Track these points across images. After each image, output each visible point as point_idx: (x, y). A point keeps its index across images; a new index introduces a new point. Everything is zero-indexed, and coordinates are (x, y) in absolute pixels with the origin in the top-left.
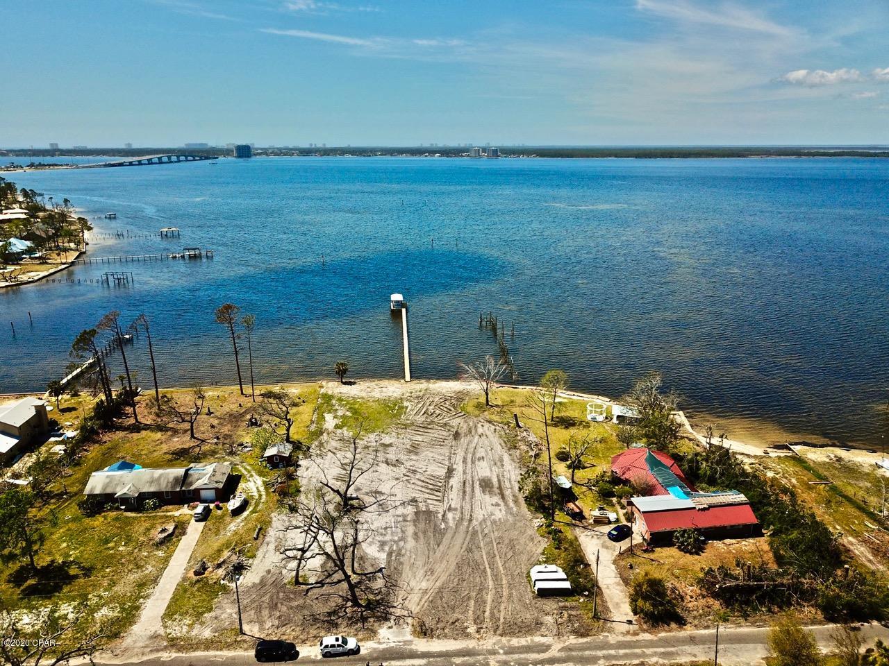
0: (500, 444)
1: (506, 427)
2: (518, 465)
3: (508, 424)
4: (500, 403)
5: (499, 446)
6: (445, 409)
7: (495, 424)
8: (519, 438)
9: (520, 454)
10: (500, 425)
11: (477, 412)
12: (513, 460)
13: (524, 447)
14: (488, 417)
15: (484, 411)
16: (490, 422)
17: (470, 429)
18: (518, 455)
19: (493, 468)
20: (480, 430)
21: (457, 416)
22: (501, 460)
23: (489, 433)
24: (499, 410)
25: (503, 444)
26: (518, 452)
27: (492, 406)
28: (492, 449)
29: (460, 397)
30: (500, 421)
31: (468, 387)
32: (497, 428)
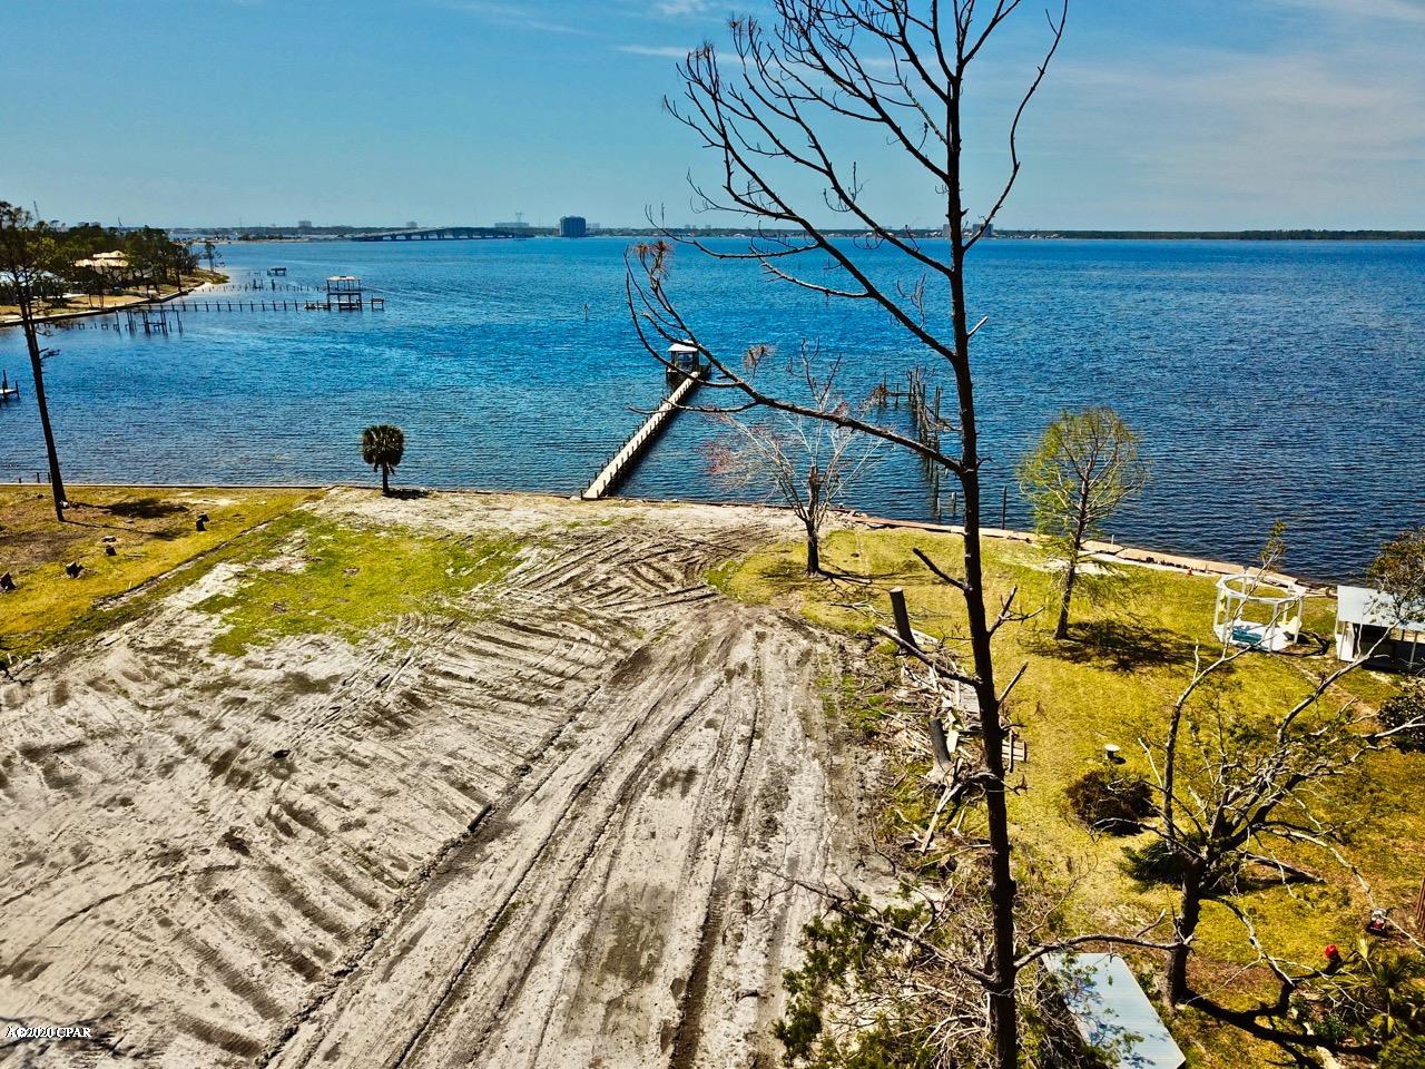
0: (804, 717)
1: (857, 649)
2: (852, 833)
3: (869, 638)
4: (863, 568)
5: (796, 723)
6: (651, 575)
7: (817, 632)
8: (902, 693)
9: (886, 774)
10: (834, 638)
11: (766, 591)
12: (836, 800)
13: (913, 740)
14: (796, 609)
15: (795, 588)
16: (797, 625)
17: (703, 644)
18: (871, 776)
19: (712, 844)
20: (742, 652)
21: (681, 597)
22: (776, 796)
23: (771, 665)
24: (851, 590)
25: (818, 718)
26: (878, 759)
27: (830, 576)
28: (756, 734)
29: (727, 546)
30: (841, 623)
31: (773, 522)
32: (821, 648)
